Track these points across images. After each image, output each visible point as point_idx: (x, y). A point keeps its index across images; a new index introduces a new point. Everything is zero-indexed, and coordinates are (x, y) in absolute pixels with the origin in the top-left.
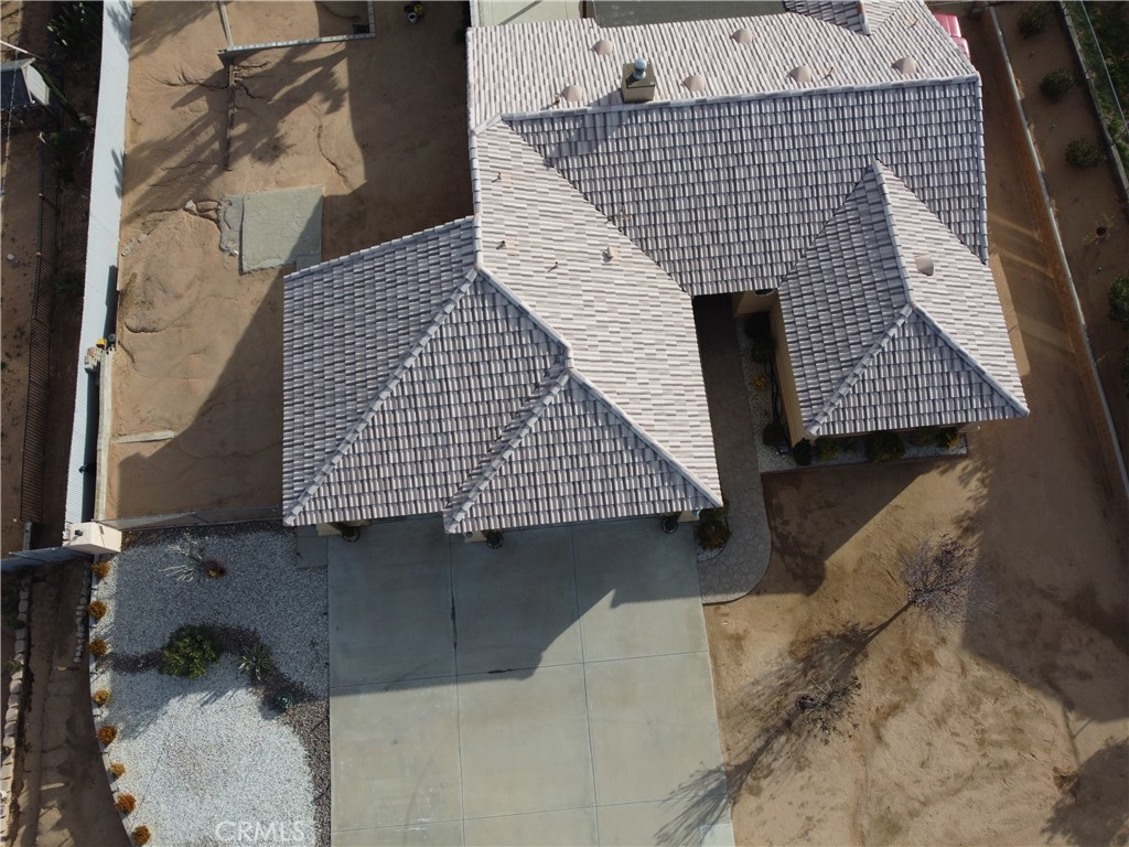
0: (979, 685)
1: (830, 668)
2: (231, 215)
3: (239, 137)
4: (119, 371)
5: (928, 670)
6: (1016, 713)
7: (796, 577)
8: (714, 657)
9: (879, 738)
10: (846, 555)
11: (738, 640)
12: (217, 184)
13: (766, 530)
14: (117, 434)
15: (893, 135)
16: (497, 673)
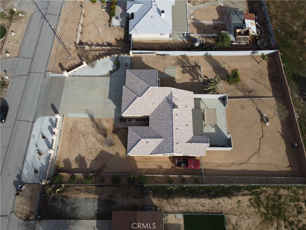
0: (97, 150)
1: (103, 132)
2: (173, 67)
3: (186, 68)
4: (153, 56)
5: (100, 144)
6: (93, 154)
7: (115, 130)
8: (107, 119)
9: (94, 136)
10: (116, 137)
11: (108, 122)
12: (179, 65)
13: (121, 127)
14: (145, 56)
15: (167, 141)
16: (109, 94)
